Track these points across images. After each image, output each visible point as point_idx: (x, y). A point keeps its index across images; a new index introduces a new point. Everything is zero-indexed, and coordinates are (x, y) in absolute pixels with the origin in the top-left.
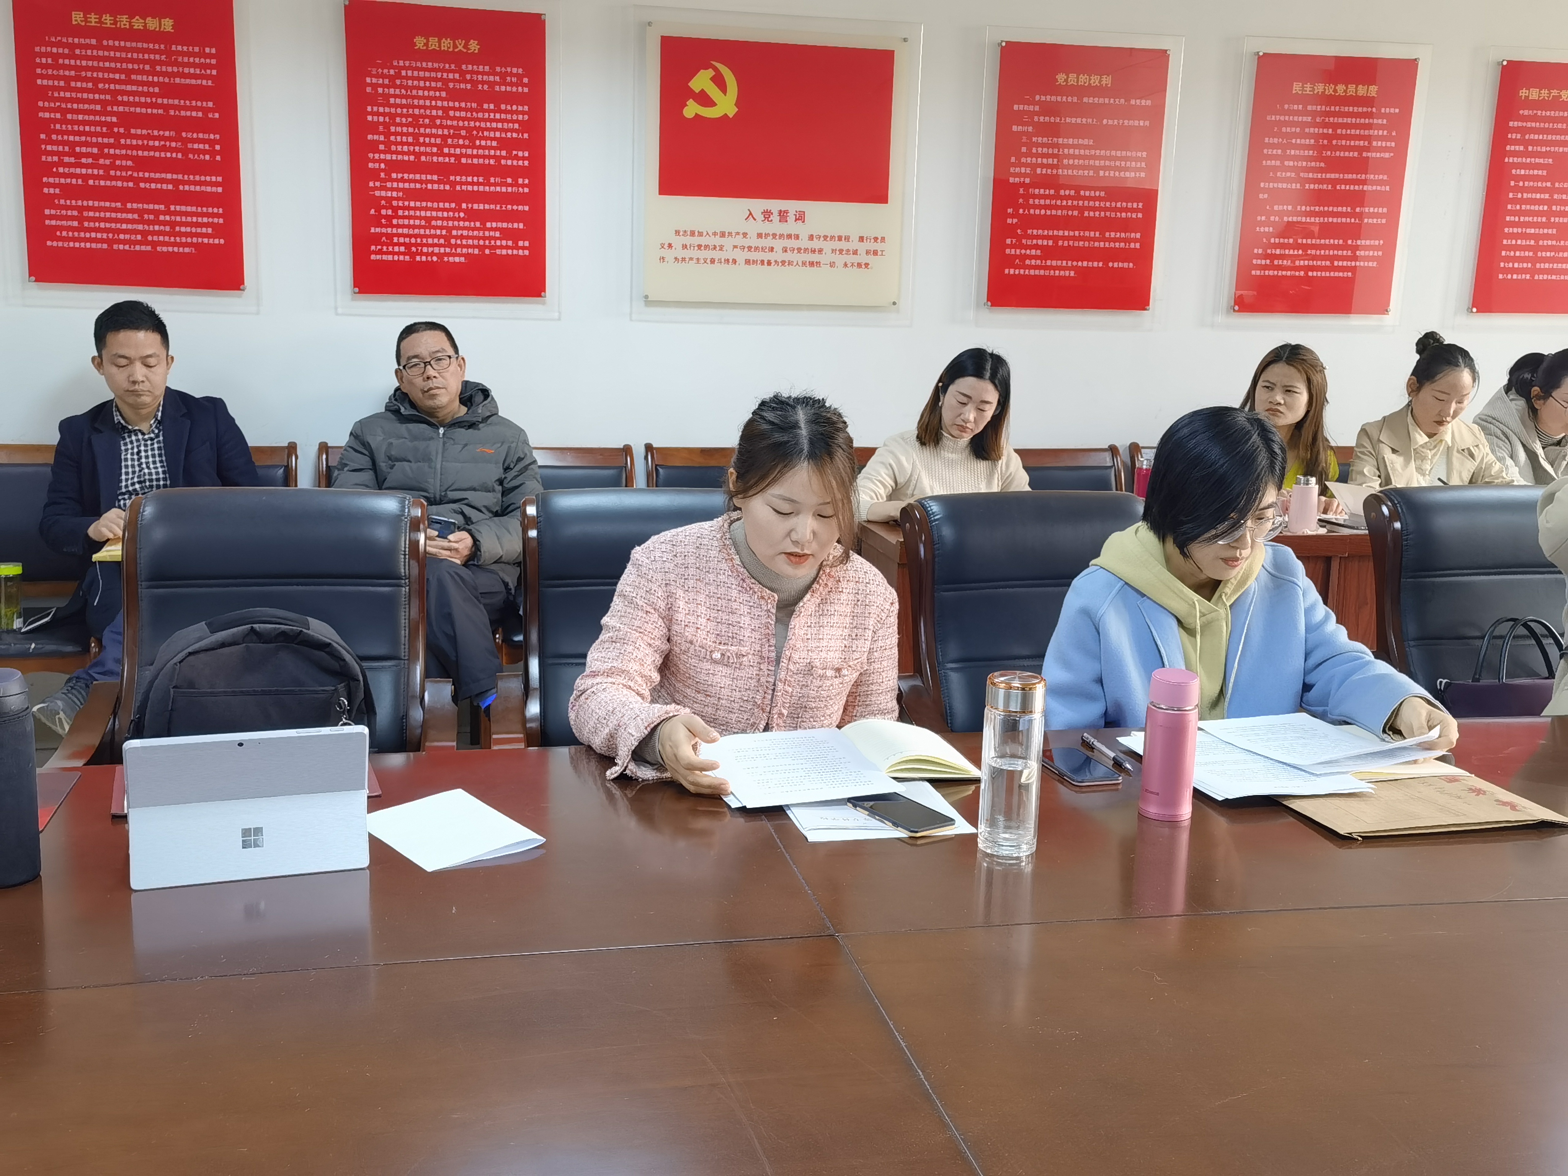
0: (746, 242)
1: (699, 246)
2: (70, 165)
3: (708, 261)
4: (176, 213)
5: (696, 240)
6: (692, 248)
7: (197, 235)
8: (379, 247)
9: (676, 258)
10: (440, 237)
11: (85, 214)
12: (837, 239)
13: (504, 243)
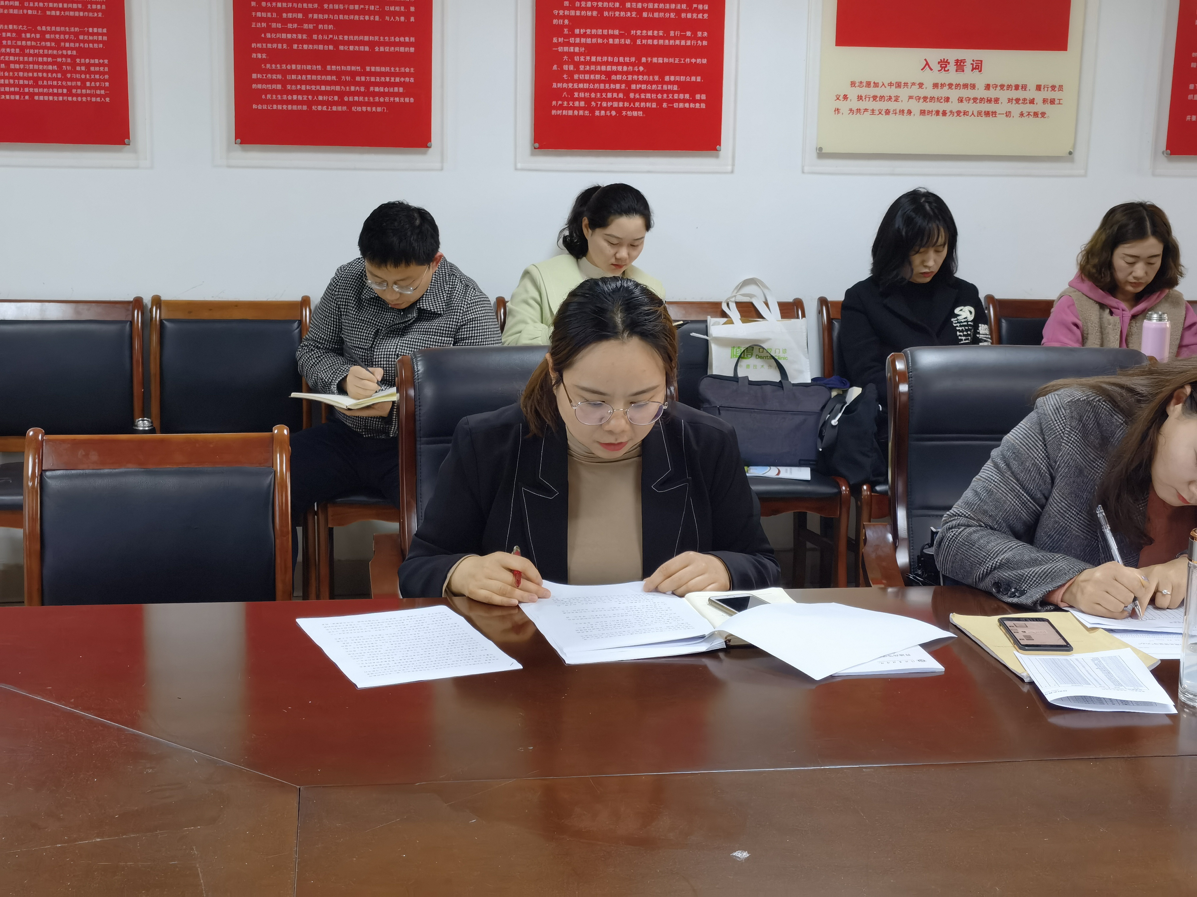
0: (922, 93)
1: (875, 98)
2: (277, 30)
3: (883, 112)
4: (371, 74)
5: (872, 91)
6: (867, 99)
7: (389, 94)
8: (560, 102)
9: (851, 110)
10: (618, 91)
11: (289, 77)
12: (1014, 88)
13: (681, 96)
